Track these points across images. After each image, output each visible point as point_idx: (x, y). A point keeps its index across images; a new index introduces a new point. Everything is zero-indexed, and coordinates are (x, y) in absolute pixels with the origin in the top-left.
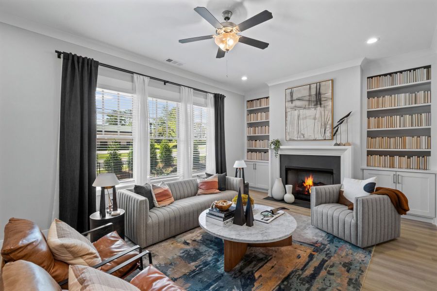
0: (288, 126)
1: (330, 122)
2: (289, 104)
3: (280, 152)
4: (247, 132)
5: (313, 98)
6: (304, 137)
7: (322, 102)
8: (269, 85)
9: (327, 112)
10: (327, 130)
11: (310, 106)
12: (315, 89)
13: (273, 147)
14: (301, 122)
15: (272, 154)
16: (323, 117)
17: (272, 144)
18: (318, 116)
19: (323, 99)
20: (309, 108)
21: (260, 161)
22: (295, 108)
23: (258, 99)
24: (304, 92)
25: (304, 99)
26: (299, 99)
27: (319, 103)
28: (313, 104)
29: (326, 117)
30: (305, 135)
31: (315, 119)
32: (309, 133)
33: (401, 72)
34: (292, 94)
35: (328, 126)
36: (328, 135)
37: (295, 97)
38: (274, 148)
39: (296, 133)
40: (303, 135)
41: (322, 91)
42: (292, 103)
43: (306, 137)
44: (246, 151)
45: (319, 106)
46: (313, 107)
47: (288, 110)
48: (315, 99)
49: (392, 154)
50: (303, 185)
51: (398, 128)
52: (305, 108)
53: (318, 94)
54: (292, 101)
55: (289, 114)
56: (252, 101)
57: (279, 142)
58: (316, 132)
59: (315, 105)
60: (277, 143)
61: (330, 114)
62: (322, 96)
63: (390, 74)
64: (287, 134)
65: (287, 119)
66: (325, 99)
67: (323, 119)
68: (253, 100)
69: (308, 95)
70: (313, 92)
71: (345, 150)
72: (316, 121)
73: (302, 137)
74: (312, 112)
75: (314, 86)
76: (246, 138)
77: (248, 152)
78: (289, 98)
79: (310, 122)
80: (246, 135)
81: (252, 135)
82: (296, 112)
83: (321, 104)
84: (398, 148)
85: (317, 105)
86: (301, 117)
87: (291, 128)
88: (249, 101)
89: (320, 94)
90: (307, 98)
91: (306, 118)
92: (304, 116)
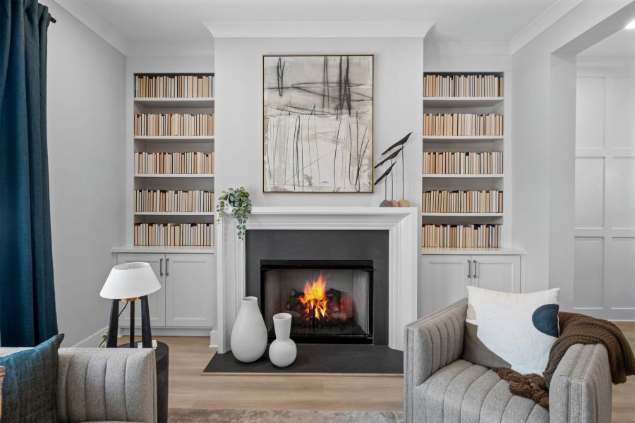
0: (270, 153)
1: (368, 152)
2: (272, 97)
3: (251, 225)
4: (133, 165)
5: (334, 92)
6: (310, 184)
7: (353, 104)
8: (216, 33)
9: (362, 129)
10: (362, 169)
11: (326, 110)
12: (337, 70)
13: (230, 209)
14: (304, 145)
15: (225, 229)
16: (354, 138)
17: (227, 202)
18: (343, 135)
19: (354, 97)
20: (323, 114)
21: (178, 250)
22: (289, 108)
23: (172, 76)
24: (312, 73)
25: (313, 89)
26: (297, 88)
27: (345, 104)
28: (333, 105)
29: (360, 140)
30: (312, 181)
31: (336, 141)
32: (323, 177)
33: (466, 74)
34: (280, 70)
35: (365, 161)
36: (365, 180)
37: (288, 81)
38: (236, 214)
39: (290, 173)
40: (309, 179)
41: (353, 78)
42: (281, 95)
43: (317, 185)
44: (131, 221)
45: (345, 111)
46: (332, 111)
47: (270, 111)
48: (337, 94)
49: (454, 223)
50: (300, 302)
51: (462, 175)
52: (313, 113)
53: (345, 84)
54: (281, 89)
55: (272, 122)
56: (151, 76)
57: (246, 195)
58: (338, 174)
59: (336, 108)
60: (240, 200)
61: (369, 134)
62: (353, 89)
63: (452, 75)
64: (267, 173)
65: (268, 135)
66: (359, 97)
67: (354, 143)
68: (156, 75)
69: (321, 80)
70: (334, 76)
71: (402, 216)
72: (339, 147)
73: (306, 183)
74: (330, 123)
75: (334, 62)
76: (130, 185)
77: (137, 224)
78: (272, 80)
79: (325, 148)
80: (131, 173)
81: (151, 175)
82: (292, 120)
83: (349, 108)
84: (462, 211)
85: (341, 108)
86: (304, 133)
87: (277, 160)
88: (141, 76)
89: (347, 82)
90: (319, 88)
91: (315, 137)
92: (312, 132)
